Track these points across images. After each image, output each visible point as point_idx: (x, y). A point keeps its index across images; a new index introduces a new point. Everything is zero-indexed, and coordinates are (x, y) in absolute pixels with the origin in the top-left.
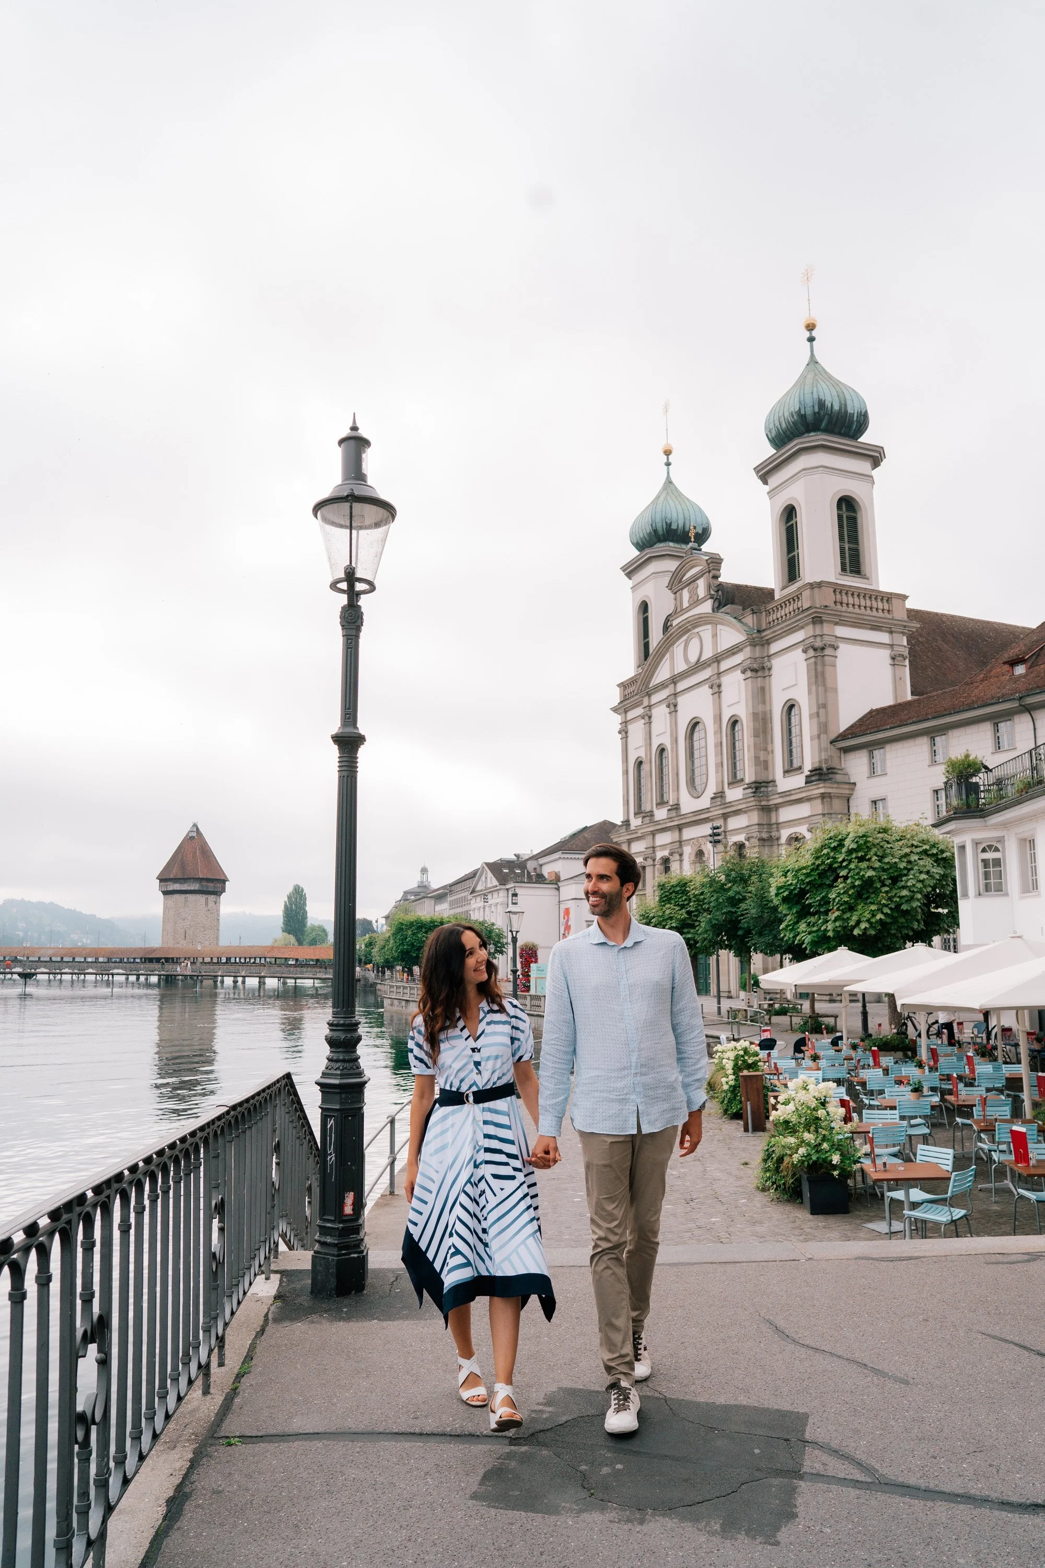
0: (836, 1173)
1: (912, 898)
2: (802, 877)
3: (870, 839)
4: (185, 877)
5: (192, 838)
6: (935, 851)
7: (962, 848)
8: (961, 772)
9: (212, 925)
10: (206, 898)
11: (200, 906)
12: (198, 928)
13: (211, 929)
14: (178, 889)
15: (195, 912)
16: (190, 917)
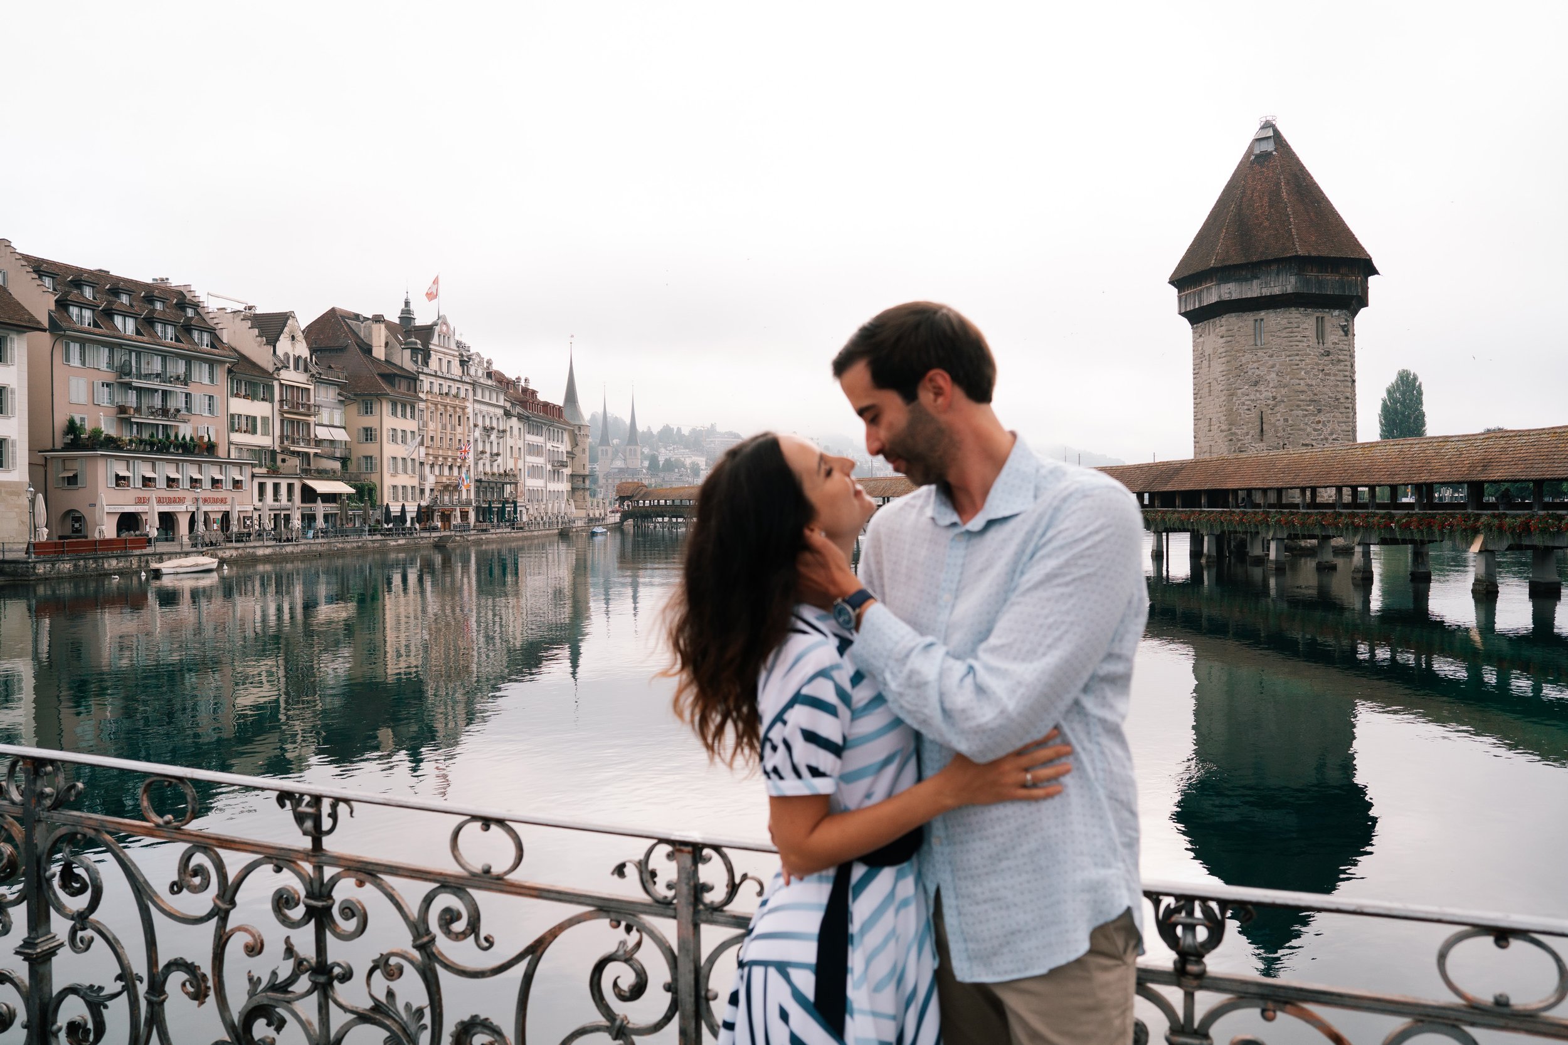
4: (1257, 263)
5: (1264, 156)
9: (1339, 396)
10: (1317, 318)
11: (1301, 344)
12: (1298, 406)
13: (1337, 407)
14: (1235, 296)
15: (1288, 359)
16: (1273, 375)
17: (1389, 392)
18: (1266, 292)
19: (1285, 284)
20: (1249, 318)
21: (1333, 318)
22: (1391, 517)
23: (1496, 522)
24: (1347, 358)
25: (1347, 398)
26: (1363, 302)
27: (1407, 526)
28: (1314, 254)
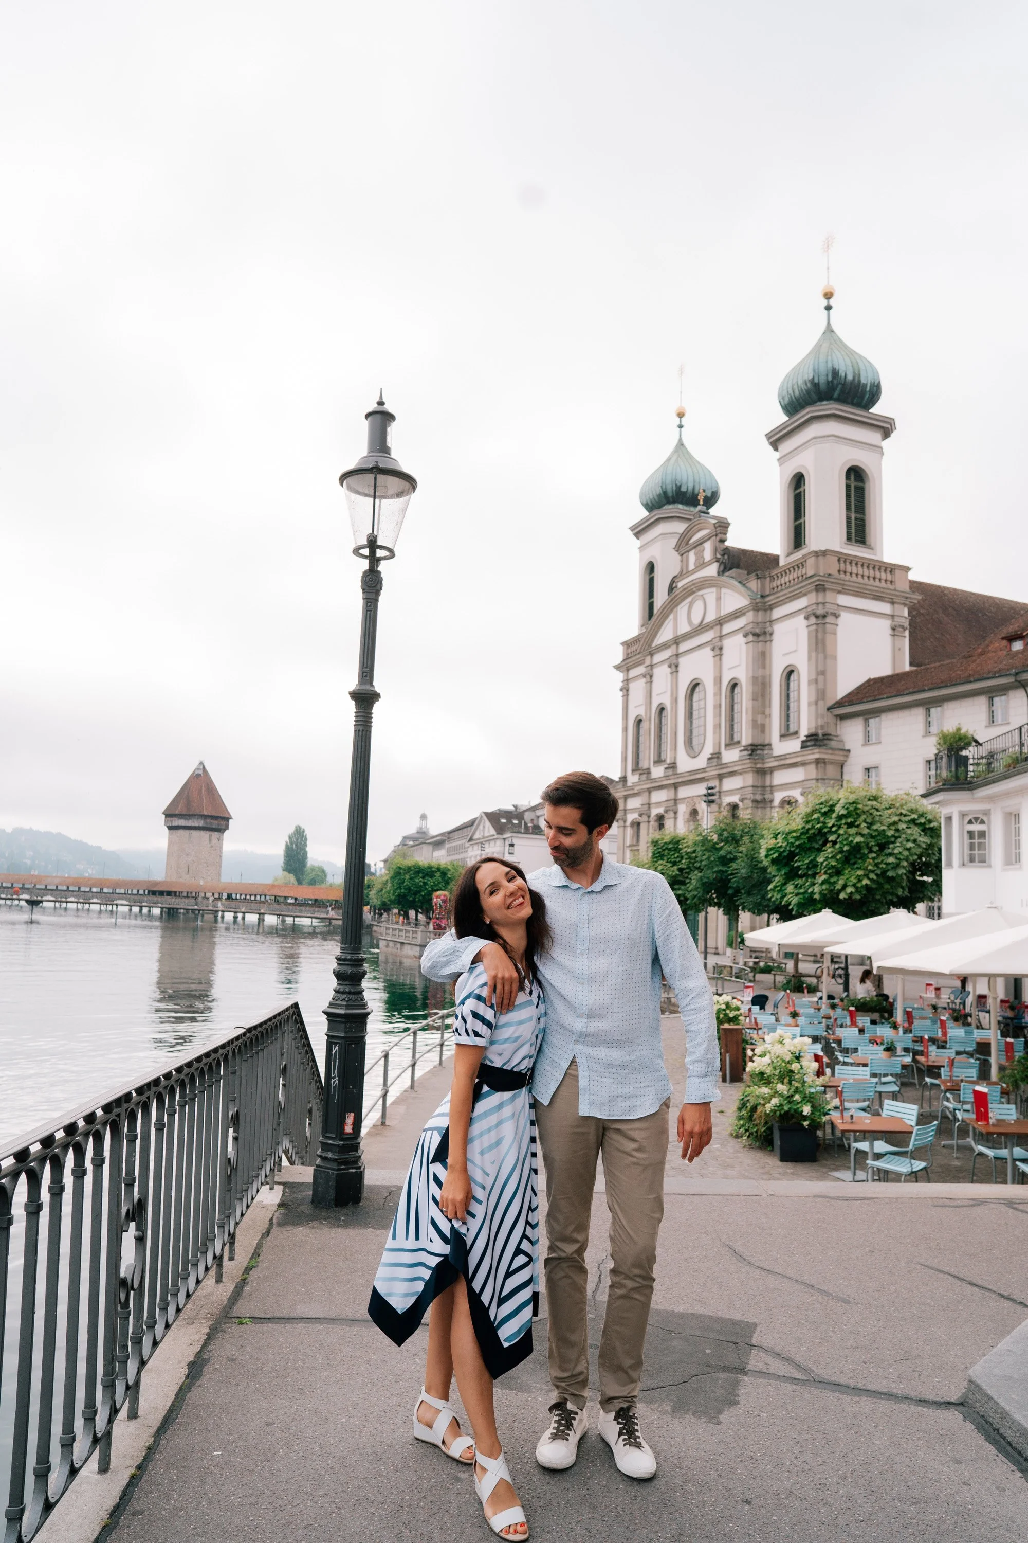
0: (806, 1123)
1: (897, 866)
2: (792, 840)
3: (860, 806)
4: (191, 813)
5: (198, 775)
6: (922, 820)
7: (949, 819)
8: (951, 744)
10: (211, 834)
11: (204, 842)
12: (201, 864)
14: (182, 824)
15: (199, 847)
16: (193, 853)
17: (290, 838)
18: (194, 825)
19: (200, 823)
20: (187, 832)
21: (215, 835)
24: (220, 849)
25: (218, 863)
26: (227, 829)
28: (211, 813)
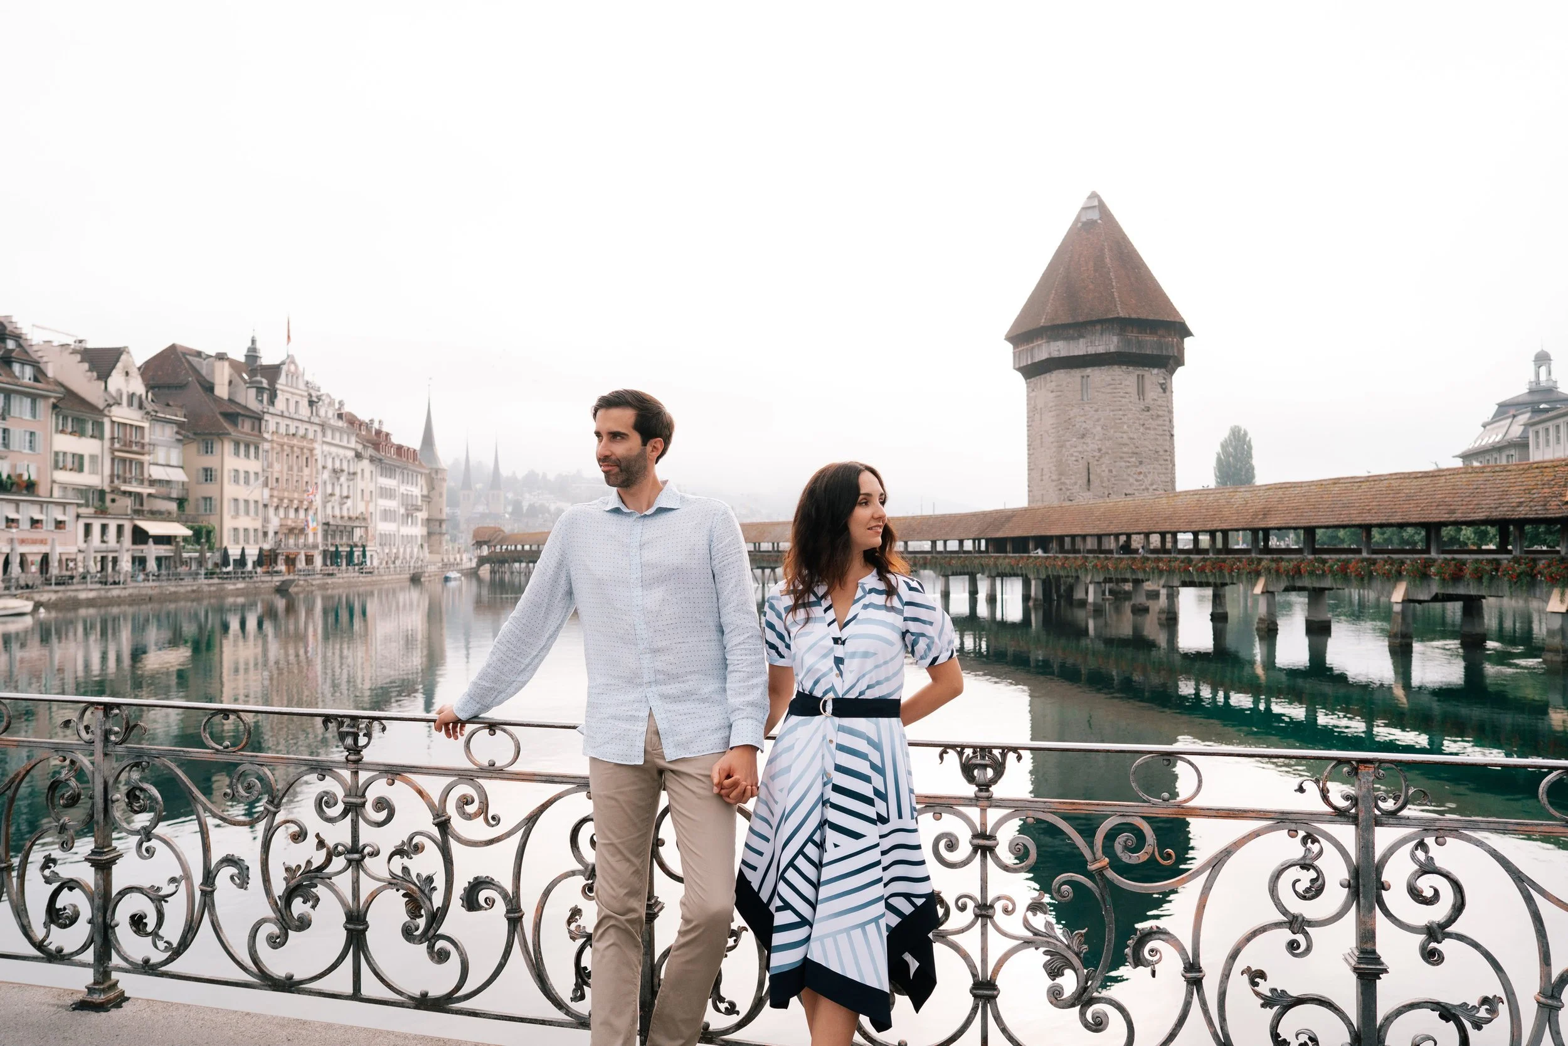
4: (1081, 319)
5: (1090, 227)
9: (1159, 449)
10: (1138, 376)
11: (1123, 400)
12: (1121, 458)
13: (1157, 460)
14: (1063, 354)
15: (1112, 413)
16: (1099, 428)
17: (1223, 446)
18: (1091, 350)
19: (1108, 343)
20: (1076, 374)
21: (1153, 375)
22: (1190, 561)
23: (1274, 565)
24: (1166, 413)
25: (1166, 451)
26: (1179, 361)
27: (1202, 570)
28: (1134, 316)
